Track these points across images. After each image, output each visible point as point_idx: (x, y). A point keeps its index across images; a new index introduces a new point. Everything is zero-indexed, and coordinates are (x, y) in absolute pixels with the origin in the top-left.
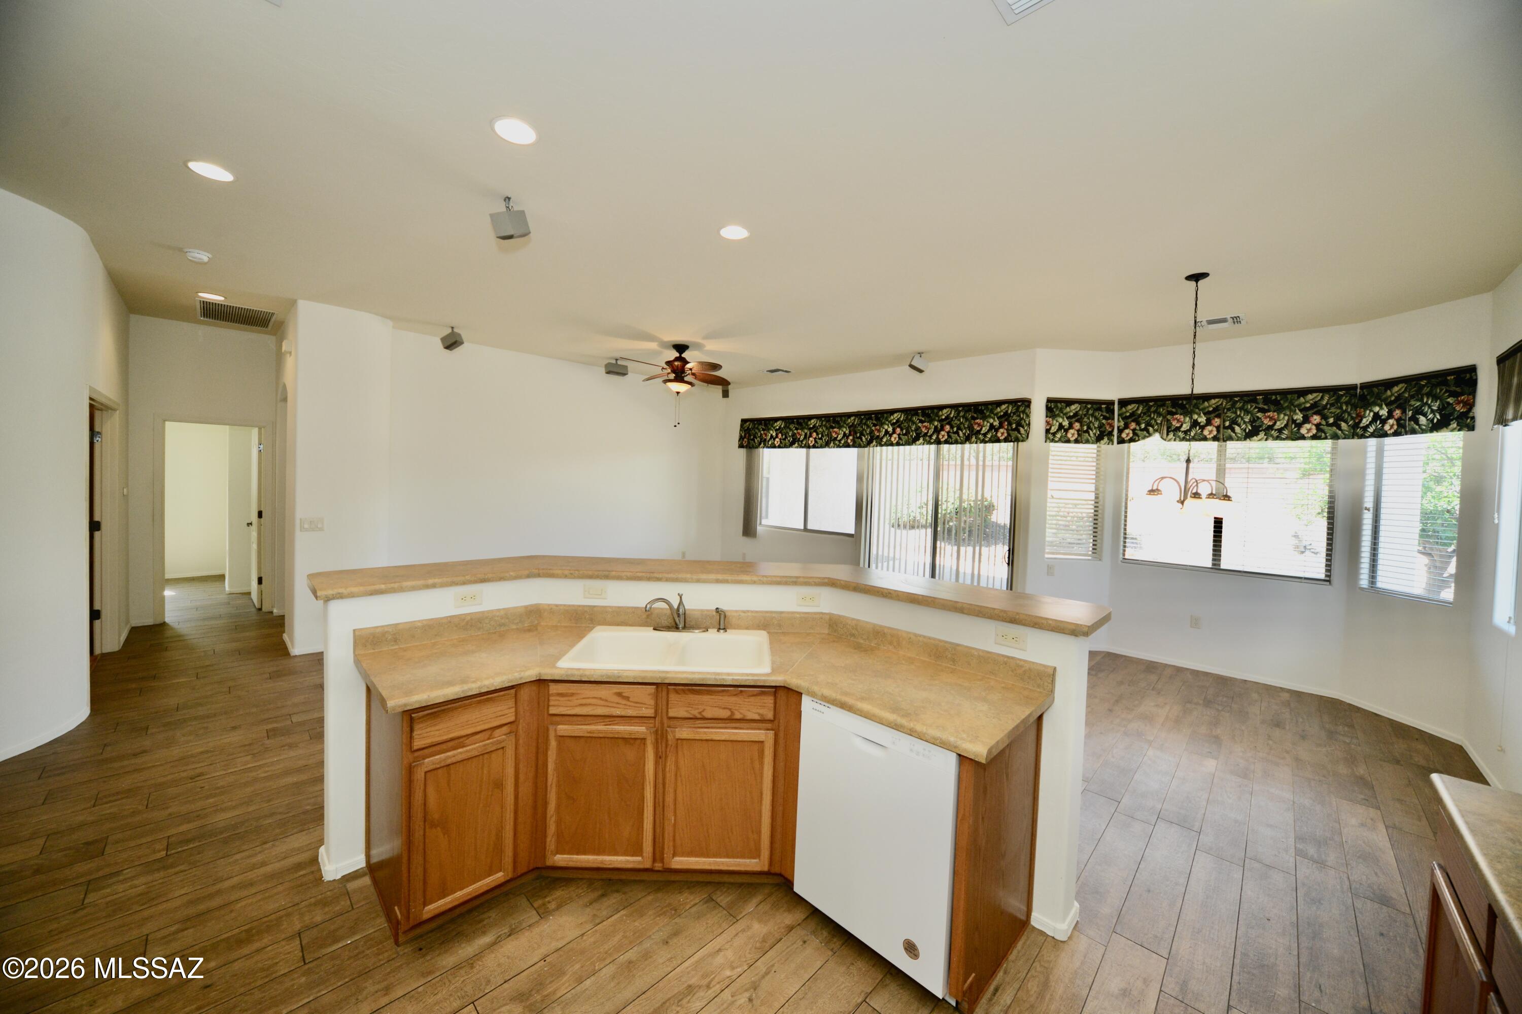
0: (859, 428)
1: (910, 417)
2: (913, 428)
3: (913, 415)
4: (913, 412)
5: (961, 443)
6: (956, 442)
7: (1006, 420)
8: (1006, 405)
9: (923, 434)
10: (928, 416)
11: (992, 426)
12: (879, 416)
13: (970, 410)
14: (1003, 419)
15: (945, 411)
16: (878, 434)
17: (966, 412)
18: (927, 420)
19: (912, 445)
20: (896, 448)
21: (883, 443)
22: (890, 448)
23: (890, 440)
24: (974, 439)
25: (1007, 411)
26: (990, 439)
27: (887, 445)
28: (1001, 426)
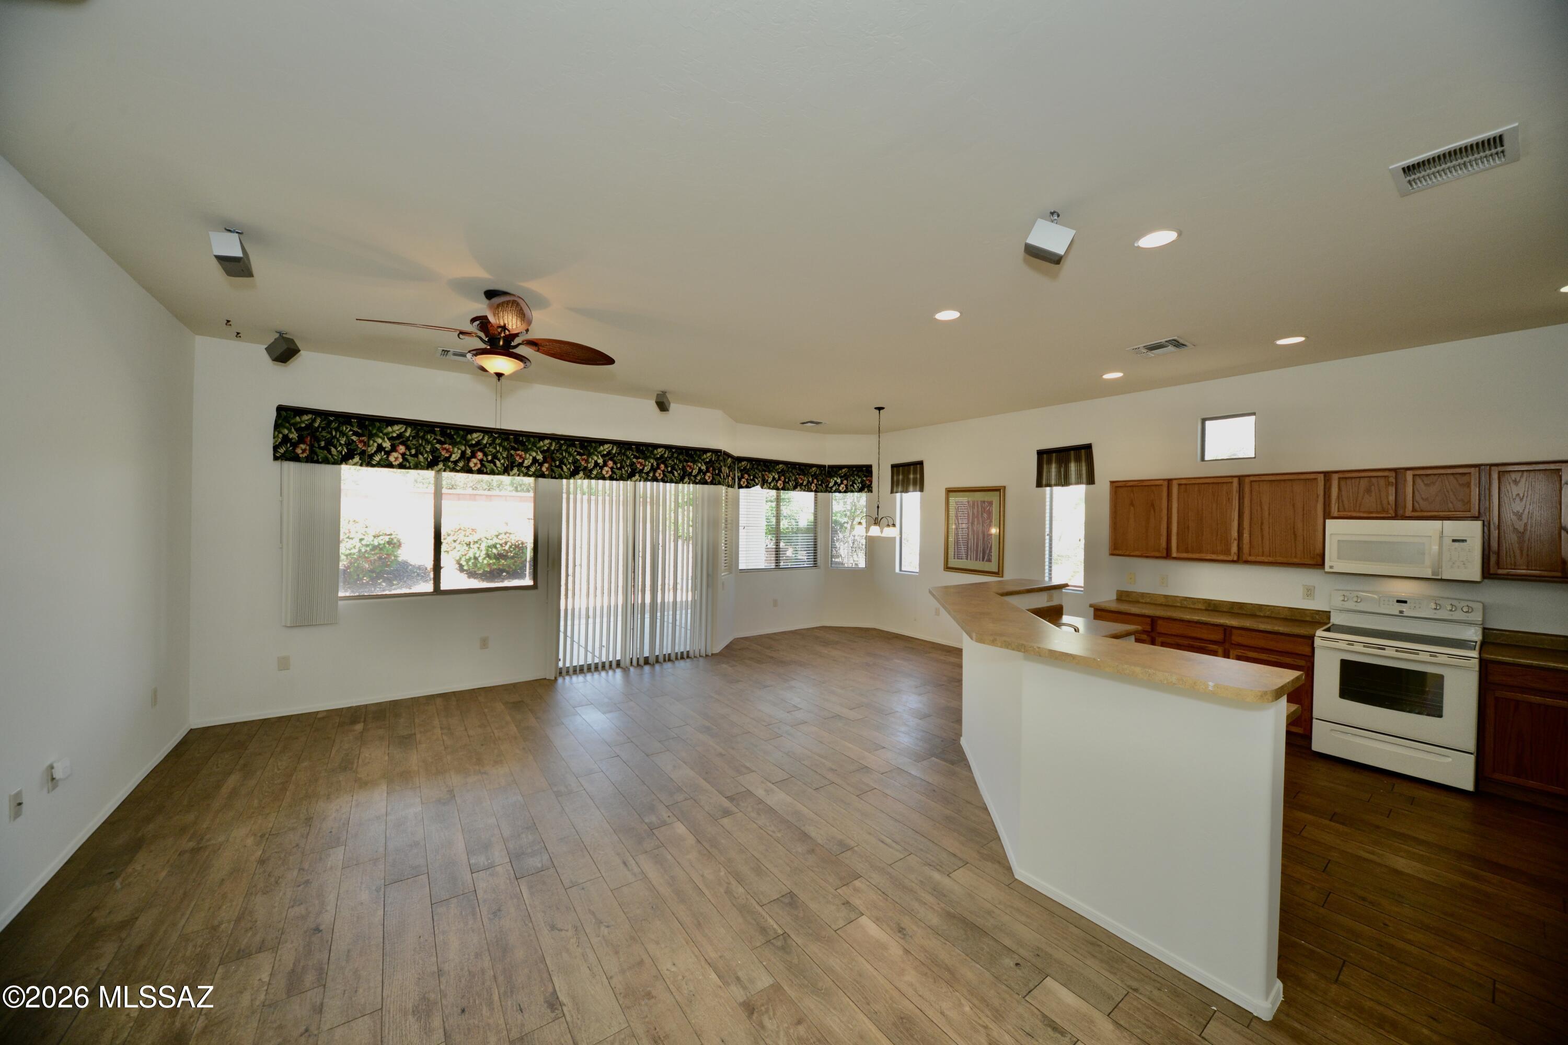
0: (558, 455)
1: (623, 451)
2: (628, 462)
3: (626, 450)
4: (626, 446)
5: (676, 483)
6: (671, 481)
7: (711, 466)
8: (710, 453)
9: (638, 470)
10: (643, 452)
11: (700, 470)
12: (587, 445)
13: (681, 453)
14: (709, 465)
15: (659, 450)
16: (585, 465)
17: (679, 454)
18: (641, 456)
19: (627, 480)
20: (608, 482)
21: (593, 476)
22: (601, 482)
23: (601, 473)
24: (686, 479)
25: (711, 459)
26: (700, 480)
27: (597, 478)
28: (708, 471)
